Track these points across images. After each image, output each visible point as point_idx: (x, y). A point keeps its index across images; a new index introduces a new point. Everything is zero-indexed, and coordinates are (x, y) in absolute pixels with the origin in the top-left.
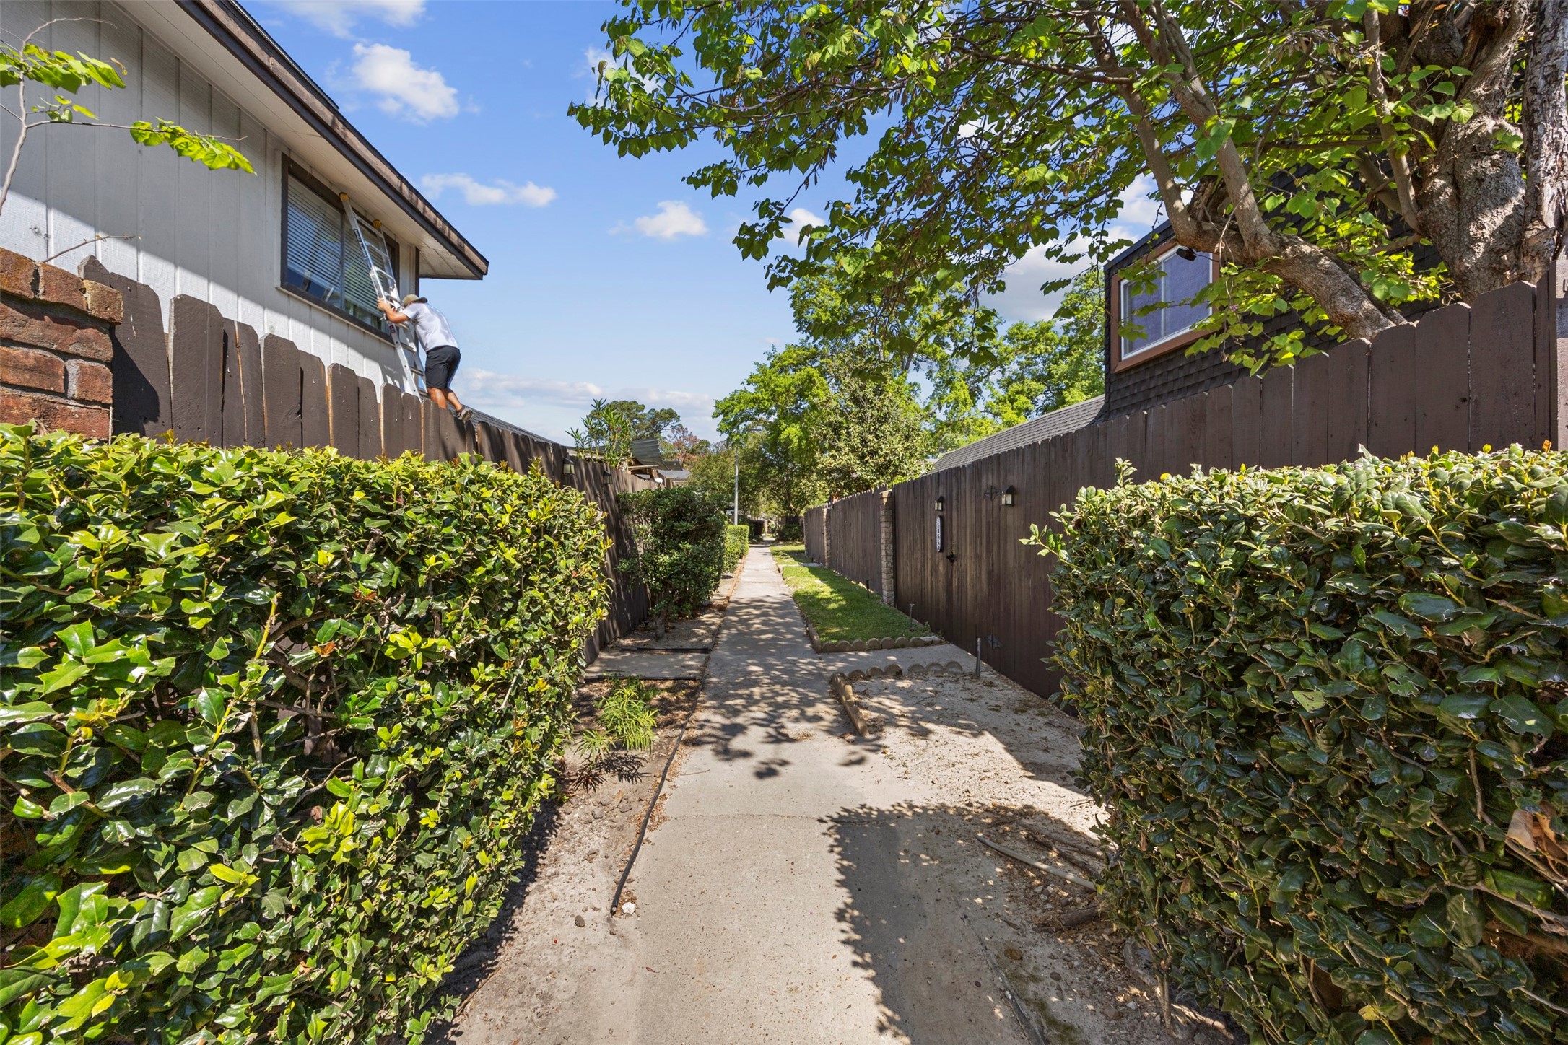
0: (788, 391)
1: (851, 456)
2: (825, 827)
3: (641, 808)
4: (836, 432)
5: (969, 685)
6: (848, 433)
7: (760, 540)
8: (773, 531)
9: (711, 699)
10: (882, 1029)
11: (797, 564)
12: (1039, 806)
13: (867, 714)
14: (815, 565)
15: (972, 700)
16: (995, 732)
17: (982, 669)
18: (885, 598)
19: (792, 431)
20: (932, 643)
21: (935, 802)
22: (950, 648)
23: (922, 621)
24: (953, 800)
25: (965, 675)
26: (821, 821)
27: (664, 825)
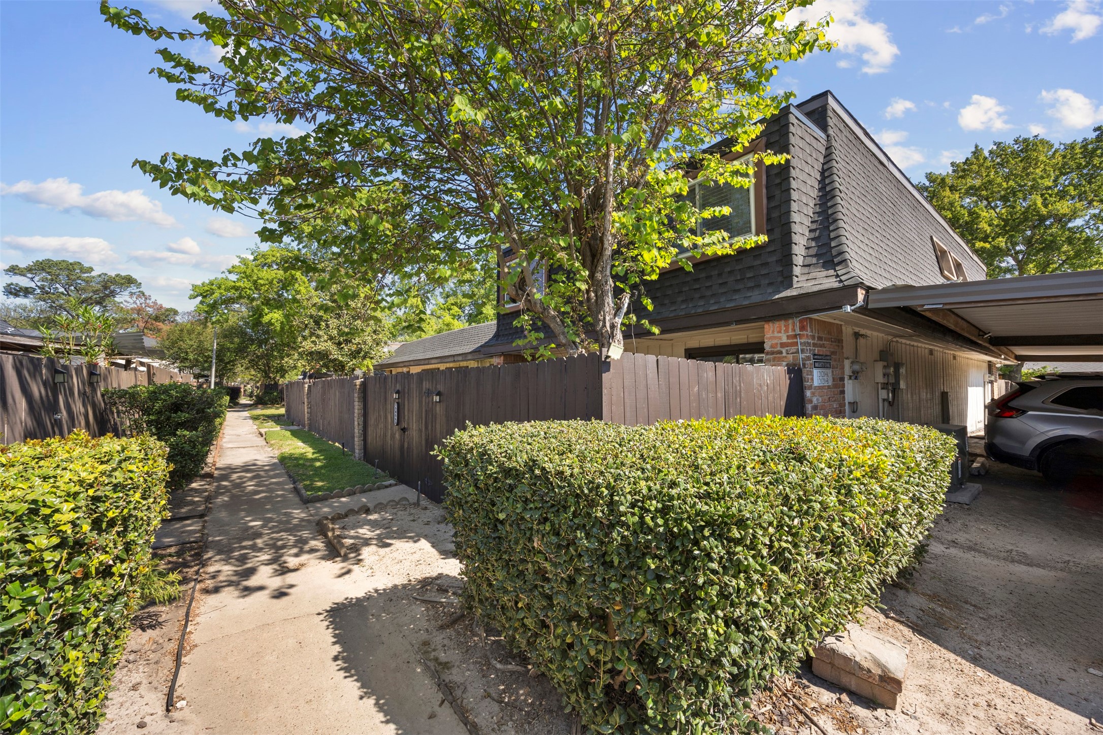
0: (271, 283)
1: (329, 343)
2: (322, 617)
3: (172, 645)
4: (317, 323)
5: (413, 511)
6: (327, 324)
7: (237, 404)
8: (251, 396)
9: (218, 554)
10: (361, 698)
11: (278, 428)
12: (445, 572)
13: (348, 542)
14: (295, 428)
15: (414, 521)
16: (426, 537)
17: (421, 499)
18: (357, 455)
19: (274, 317)
20: (390, 485)
21: (390, 585)
22: (403, 487)
23: (384, 471)
24: (400, 581)
25: (410, 505)
26: (319, 614)
27: (195, 650)
